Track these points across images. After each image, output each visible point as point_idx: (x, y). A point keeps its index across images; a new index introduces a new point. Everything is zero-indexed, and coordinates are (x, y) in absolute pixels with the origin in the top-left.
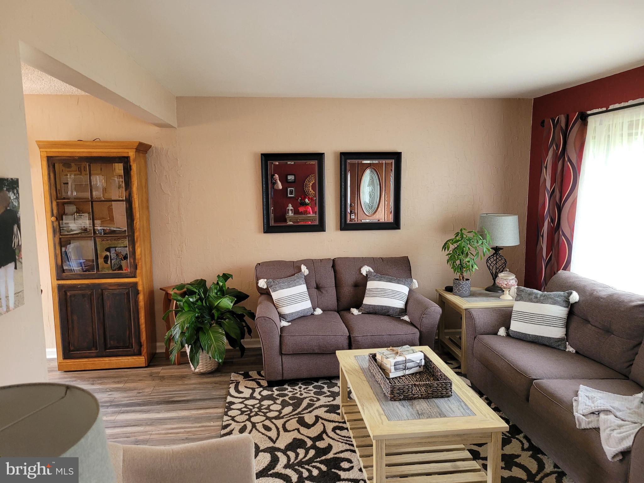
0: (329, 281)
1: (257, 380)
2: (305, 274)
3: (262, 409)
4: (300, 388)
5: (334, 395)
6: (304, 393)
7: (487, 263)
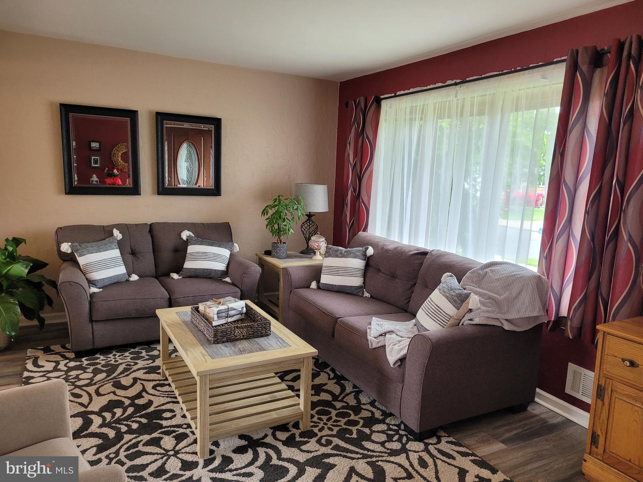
0: (146, 246)
1: (62, 353)
2: (118, 239)
3: (70, 379)
4: (115, 355)
5: (153, 358)
6: (119, 359)
7: (301, 228)
